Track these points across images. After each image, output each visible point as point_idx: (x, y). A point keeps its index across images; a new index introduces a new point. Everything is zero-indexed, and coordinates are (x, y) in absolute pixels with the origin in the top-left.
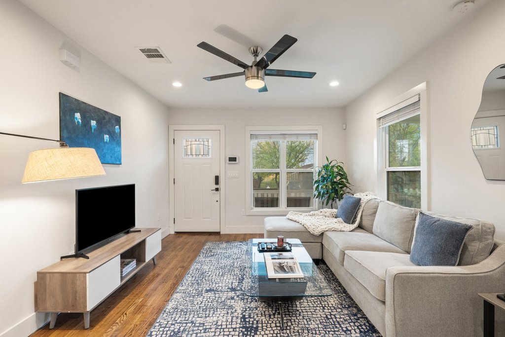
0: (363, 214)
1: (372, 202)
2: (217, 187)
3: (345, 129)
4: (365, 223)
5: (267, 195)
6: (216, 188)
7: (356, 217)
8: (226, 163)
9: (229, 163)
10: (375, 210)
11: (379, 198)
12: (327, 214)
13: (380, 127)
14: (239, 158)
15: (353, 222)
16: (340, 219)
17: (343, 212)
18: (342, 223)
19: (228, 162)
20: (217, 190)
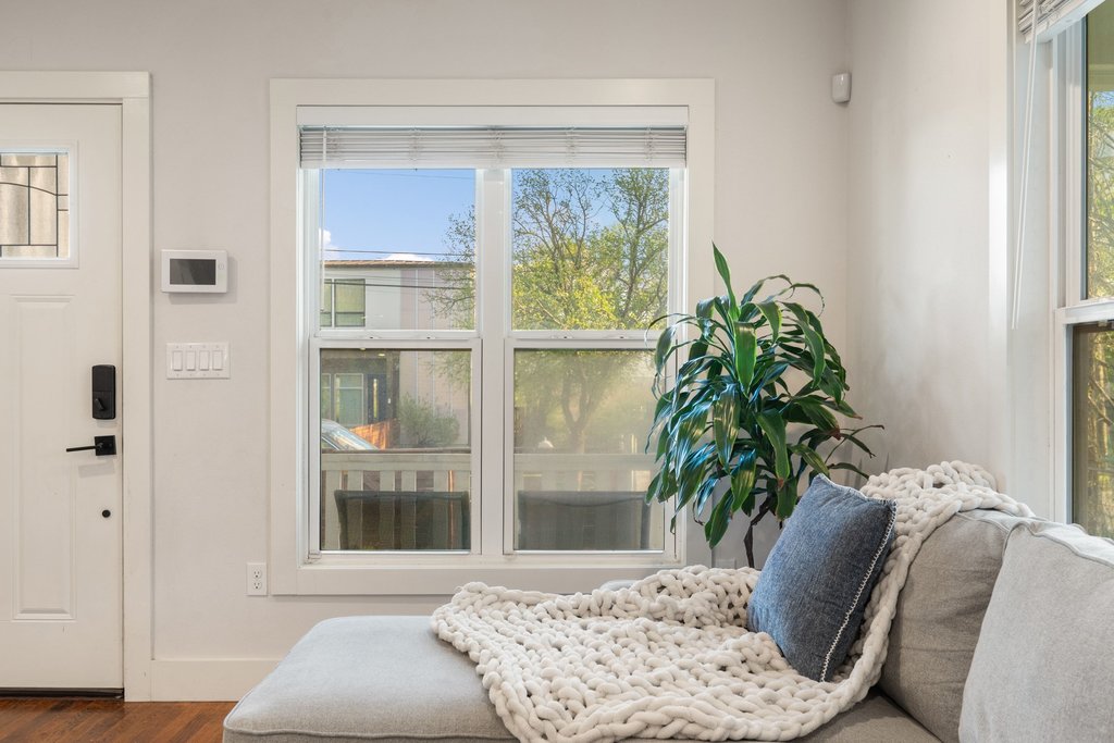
0: (909, 609)
1: (963, 530)
2: (105, 429)
3: (845, 103)
4: (915, 674)
5: (398, 481)
6: (98, 439)
7: (859, 631)
8: (157, 296)
9: (173, 294)
10: (981, 587)
11: (1017, 505)
12: (695, 605)
13: (1029, 38)
14: (230, 261)
15: (841, 665)
16: (761, 644)
17: (783, 595)
18: (768, 666)
19: (165, 284)
20: (105, 446)
